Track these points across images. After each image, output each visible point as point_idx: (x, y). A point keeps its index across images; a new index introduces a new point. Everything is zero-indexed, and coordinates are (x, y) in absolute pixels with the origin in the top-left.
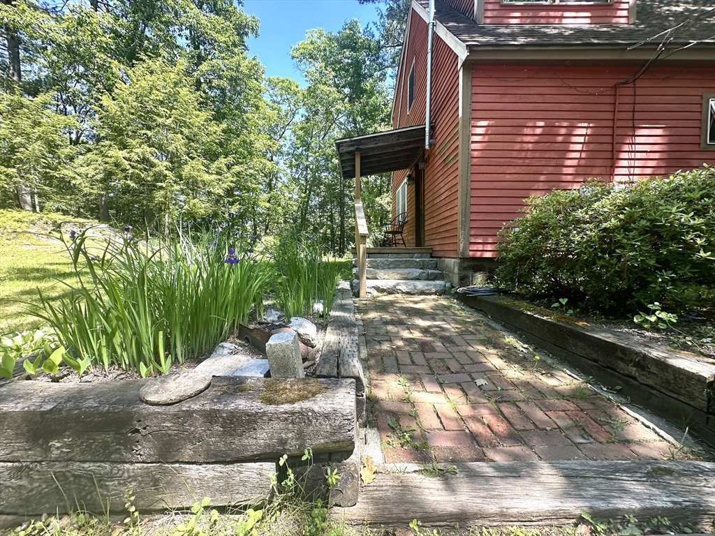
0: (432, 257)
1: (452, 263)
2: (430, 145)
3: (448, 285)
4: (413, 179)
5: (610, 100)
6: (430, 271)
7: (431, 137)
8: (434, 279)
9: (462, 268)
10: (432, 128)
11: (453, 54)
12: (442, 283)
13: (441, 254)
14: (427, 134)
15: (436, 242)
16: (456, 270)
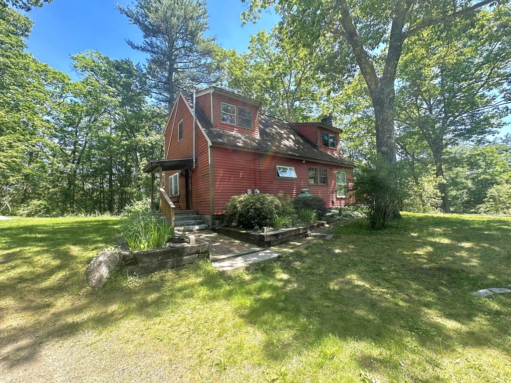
0: (197, 214)
1: (208, 217)
2: (195, 166)
3: (207, 226)
4: (183, 176)
5: (253, 163)
6: (199, 221)
7: (196, 164)
8: (200, 224)
9: (213, 219)
10: (196, 160)
11: (206, 143)
12: (205, 225)
13: (203, 213)
14: (194, 162)
15: (200, 208)
16: (210, 220)
